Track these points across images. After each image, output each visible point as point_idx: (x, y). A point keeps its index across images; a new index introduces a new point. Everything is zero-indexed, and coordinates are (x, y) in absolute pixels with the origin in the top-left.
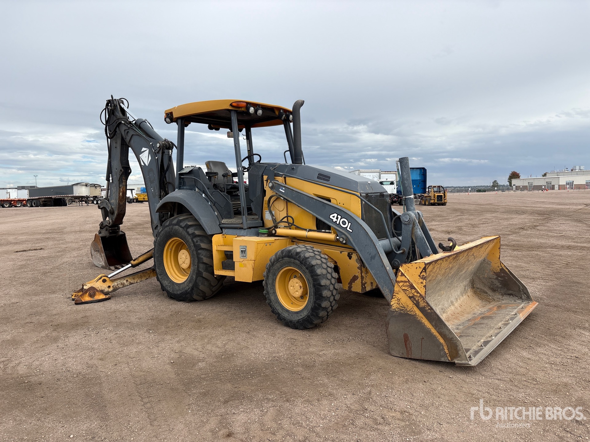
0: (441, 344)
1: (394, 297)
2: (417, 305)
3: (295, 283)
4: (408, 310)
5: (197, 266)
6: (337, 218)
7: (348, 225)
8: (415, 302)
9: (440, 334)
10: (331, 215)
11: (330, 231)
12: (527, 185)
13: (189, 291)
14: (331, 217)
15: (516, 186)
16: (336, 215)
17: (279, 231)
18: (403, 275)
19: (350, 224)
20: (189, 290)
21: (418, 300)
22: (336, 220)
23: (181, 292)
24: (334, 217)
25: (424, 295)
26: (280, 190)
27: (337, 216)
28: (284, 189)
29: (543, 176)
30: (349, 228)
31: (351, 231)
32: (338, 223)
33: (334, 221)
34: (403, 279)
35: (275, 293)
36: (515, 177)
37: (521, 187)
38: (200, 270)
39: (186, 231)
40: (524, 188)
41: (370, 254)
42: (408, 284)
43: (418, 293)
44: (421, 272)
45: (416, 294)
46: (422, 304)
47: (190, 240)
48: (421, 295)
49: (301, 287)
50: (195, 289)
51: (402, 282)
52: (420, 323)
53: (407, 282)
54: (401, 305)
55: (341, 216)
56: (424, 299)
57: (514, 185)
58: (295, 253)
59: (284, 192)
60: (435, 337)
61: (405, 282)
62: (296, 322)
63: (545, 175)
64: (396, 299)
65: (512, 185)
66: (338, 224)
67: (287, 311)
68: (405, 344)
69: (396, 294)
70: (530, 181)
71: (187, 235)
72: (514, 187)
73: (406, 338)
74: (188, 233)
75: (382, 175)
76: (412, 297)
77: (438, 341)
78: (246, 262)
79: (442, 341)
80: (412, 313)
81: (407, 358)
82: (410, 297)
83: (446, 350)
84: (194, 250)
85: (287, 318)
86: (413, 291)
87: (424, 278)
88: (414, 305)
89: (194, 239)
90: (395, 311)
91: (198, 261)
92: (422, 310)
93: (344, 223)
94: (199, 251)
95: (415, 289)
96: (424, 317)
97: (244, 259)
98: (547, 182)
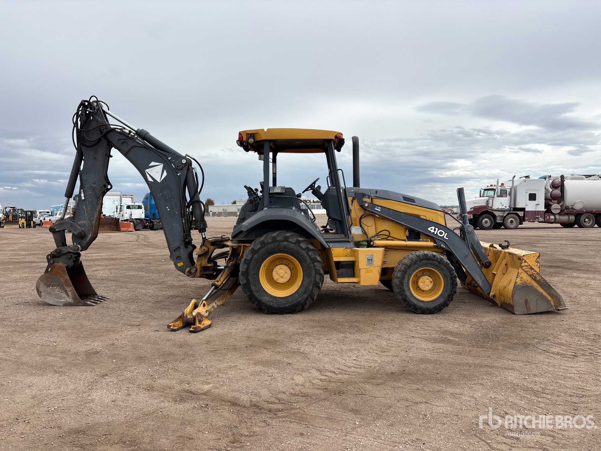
0: (549, 300)
1: (518, 277)
2: (535, 279)
3: (426, 280)
4: (528, 283)
5: (314, 278)
6: (435, 230)
7: (444, 235)
8: (534, 277)
9: (549, 294)
10: (429, 228)
11: (428, 240)
12: (222, 211)
13: (302, 302)
14: (429, 229)
15: (213, 213)
16: (433, 228)
17: (377, 242)
18: (525, 262)
19: (446, 234)
20: (303, 300)
21: (536, 276)
22: (434, 231)
23: (290, 304)
24: (432, 229)
25: (538, 272)
26: (375, 209)
27: (435, 228)
28: (380, 208)
29: (233, 204)
30: (446, 237)
31: (448, 239)
32: (435, 233)
33: (432, 232)
34: (526, 264)
35: (409, 289)
36: (210, 204)
37: (217, 213)
38: (317, 280)
39: (299, 246)
40: (220, 214)
41: (464, 254)
42: (529, 267)
43: (536, 271)
44: (537, 259)
45: (534, 272)
46: (538, 278)
47: (305, 254)
48: (537, 273)
49: (431, 282)
50: (309, 299)
51: (525, 266)
52: (536, 290)
53: (528, 266)
54: (523, 281)
55: (439, 229)
56: (539, 275)
57: (211, 211)
58: (432, 257)
59: (380, 210)
60: (545, 297)
61: (527, 266)
62: (433, 308)
63: (235, 203)
64: (520, 278)
65: (209, 212)
66: (436, 235)
67: (422, 301)
68: (526, 305)
69: (520, 275)
70: (225, 208)
71: (301, 250)
72: (211, 213)
73: (526, 302)
74: (301, 248)
75: (123, 198)
76: (532, 275)
77: (547, 299)
78: (372, 268)
79: (550, 298)
80: (531, 285)
81: (526, 314)
82: (530, 275)
83: (552, 304)
84: (310, 263)
85: (424, 307)
86: (533, 271)
87: (538, 262)
88: (532, 280)
89: (309, 253)
90: (519, 285)
91: (315, 272)
92: (538, 282)
93: (441, 233)
94: (315, 264)
95: (534, 269)
96: (538, 286)
97: (371, 266)
98: (238, 209)
